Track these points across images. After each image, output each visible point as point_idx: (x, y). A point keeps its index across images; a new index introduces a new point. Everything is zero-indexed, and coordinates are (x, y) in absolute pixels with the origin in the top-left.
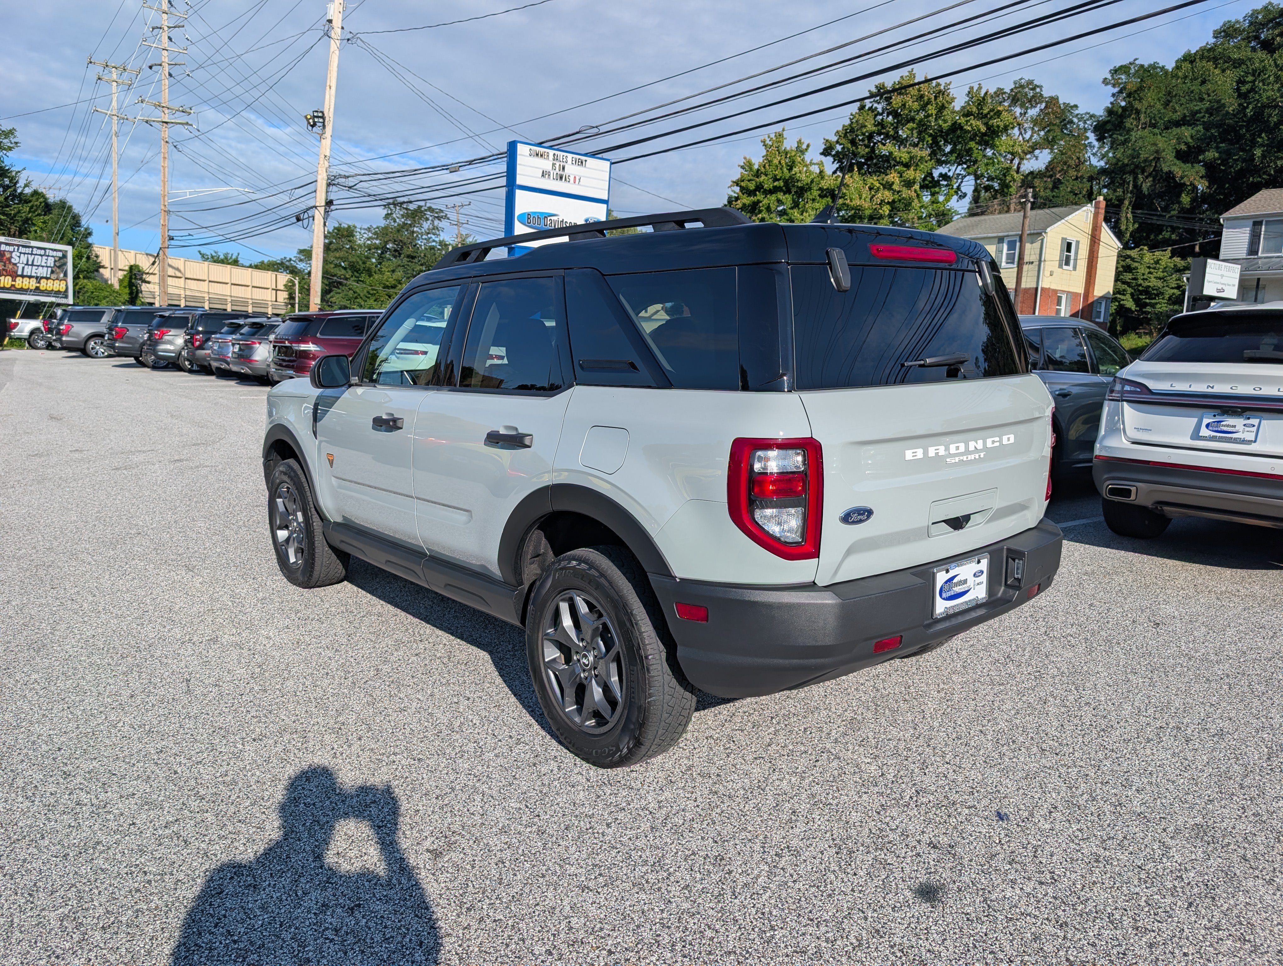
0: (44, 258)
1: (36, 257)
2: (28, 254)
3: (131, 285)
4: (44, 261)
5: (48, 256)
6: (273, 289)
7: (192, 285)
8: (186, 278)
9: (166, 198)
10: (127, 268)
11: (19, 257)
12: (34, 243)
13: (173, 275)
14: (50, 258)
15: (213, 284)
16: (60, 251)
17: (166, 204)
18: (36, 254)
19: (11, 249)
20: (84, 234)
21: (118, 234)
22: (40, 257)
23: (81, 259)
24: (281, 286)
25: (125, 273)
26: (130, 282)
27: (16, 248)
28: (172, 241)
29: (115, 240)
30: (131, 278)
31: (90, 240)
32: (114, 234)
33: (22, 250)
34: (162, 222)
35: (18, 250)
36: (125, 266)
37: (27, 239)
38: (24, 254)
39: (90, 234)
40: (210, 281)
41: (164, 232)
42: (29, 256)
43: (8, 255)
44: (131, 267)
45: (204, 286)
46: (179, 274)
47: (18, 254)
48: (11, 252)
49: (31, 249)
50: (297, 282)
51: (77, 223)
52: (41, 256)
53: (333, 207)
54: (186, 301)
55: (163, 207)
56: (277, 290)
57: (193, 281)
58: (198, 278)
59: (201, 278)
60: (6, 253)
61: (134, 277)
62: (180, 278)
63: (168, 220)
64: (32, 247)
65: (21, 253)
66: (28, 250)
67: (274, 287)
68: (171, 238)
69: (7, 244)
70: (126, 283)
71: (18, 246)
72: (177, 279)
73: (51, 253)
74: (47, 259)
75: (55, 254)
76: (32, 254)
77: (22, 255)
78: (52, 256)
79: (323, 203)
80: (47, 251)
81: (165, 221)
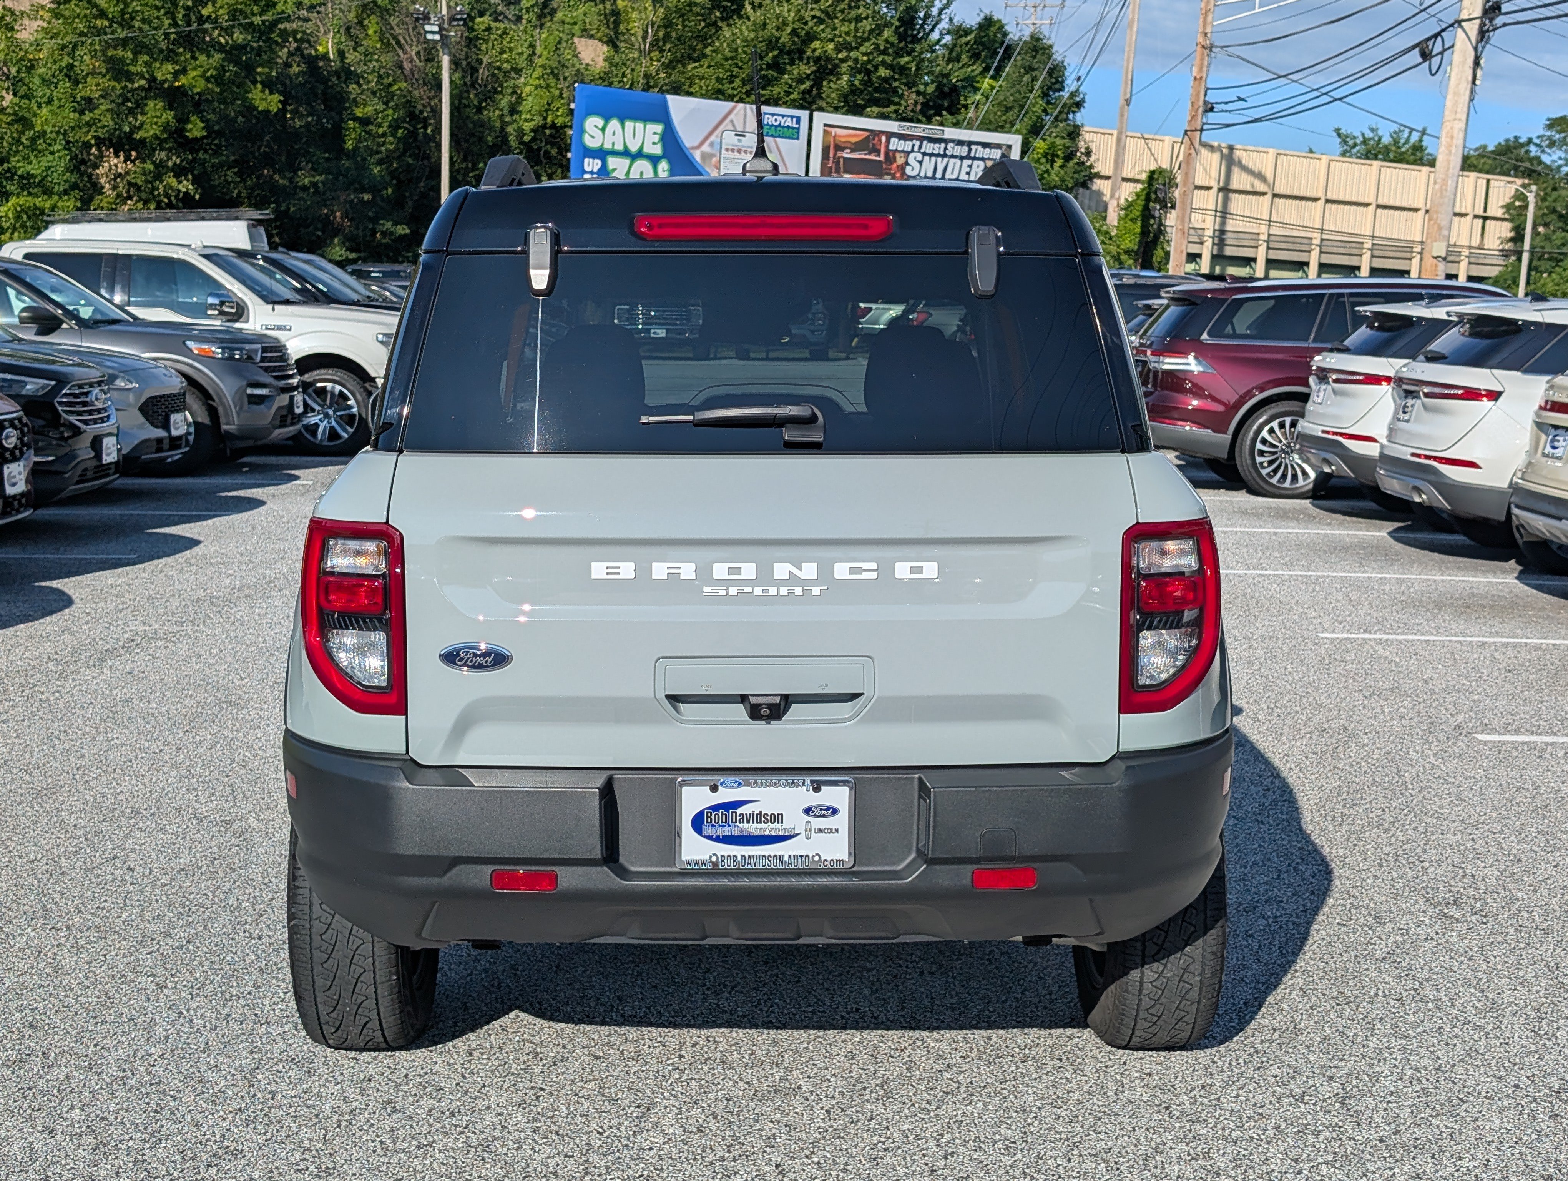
0: (967, 162)
1: (952, 161)
2: (938, 155)
3: (1147, 215)
4: (965, 169)
5: (975, 158)
6: (1476, 216)
7: (1288, 211)
8: (1275, 196)
9: (1210, 19)
10: (1144, 176)
11: (921, 162)
12: (950, 133)
13: (1249, 188)
14: (976, 162)
15: (1334, 206)
16: (998, 146)
17: (1208, 30)
18: (952, 156)
19: (907, 146)
20: (1064, 105)
21: (1128, 102)
22: (958, 161)
23: (1053, 162)
24: (1495, 210)
25: (1139, 187)
26: (1146, 210)
27: (917, 143)
28: (1210, 114)
29: (1122, 115)
30: (1148, 199)
31: (1079, 117)
32: (1122, 102)
33: (928, 147)
34: (1195, 72)
35: (920, 147)
36: (1140, 172)
37: (942, 124)
38: (931, 155)
39: (1079, 105)
40: (1328, 201)
41: (1198, 95)
42: (939, 159)
43: (900, 160)
44: (1152, 176)
45: (1312, 215)
46: (1260, 187)
47: (919, 157)
48: (908, 153)
49: (943, 145)
50: (1531, 198)
51: (1057, 82)
52: (962, 158)
53: (1499, 21)
54: (1268, 248)
55: (1200, 39)
56: (1485, 218)
57: (1289, 201)
58: (1302, 193)
59: (1309, 194)
60: (898, 155)
61: (1153, 196)
62: (1263, 194)
63: (1208, 66)
64: (946, 141)
65: (924, 154)
66: (938, 148)
67: (1481, 213)
68: (1209, 108)
69: (902, 137)
70: (1137, 212)
71: (921, 139)
72: (1254, 198)
73: (980, 152)
74: (970, 166)
75: (986, 153)
76: (944, 156)
77: (927, 158)
78: (983, 159)
79: (1478, 13)
80: (974, 147)
81: (1201, 70)
